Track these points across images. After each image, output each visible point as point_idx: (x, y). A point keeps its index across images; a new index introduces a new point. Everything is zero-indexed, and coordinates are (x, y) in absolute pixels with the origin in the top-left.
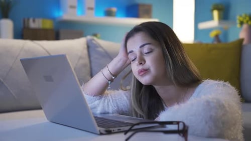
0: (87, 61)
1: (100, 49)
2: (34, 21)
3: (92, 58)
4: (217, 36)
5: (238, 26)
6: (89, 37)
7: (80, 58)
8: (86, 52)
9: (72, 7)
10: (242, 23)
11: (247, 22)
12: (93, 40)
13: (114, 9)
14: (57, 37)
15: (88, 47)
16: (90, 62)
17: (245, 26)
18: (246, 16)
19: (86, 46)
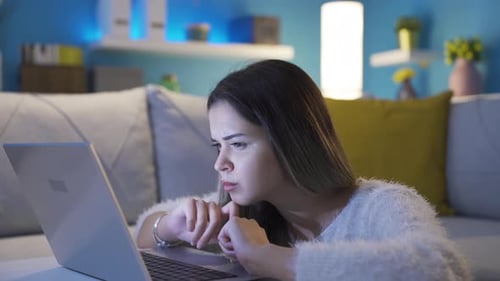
0: (146, 134)
1: (173, 112)
2: (43, 50)
3: (158, 130)
4: (407, 82)
5: (447, 61)
6: (151, 88)
7: (133, 129)
8: (144, 116)
9: (121, 22)
10: (454, 56)
11: (465, 54)
12: (159, 92)
13: (205, 27)
14: (90, 88)
15: (150, 107)
16: (154, 136)
17: (460, 62)
18: (463, 42)
19: (144, 105)
